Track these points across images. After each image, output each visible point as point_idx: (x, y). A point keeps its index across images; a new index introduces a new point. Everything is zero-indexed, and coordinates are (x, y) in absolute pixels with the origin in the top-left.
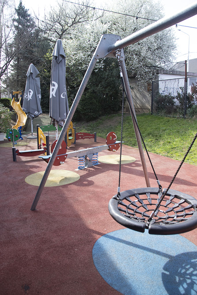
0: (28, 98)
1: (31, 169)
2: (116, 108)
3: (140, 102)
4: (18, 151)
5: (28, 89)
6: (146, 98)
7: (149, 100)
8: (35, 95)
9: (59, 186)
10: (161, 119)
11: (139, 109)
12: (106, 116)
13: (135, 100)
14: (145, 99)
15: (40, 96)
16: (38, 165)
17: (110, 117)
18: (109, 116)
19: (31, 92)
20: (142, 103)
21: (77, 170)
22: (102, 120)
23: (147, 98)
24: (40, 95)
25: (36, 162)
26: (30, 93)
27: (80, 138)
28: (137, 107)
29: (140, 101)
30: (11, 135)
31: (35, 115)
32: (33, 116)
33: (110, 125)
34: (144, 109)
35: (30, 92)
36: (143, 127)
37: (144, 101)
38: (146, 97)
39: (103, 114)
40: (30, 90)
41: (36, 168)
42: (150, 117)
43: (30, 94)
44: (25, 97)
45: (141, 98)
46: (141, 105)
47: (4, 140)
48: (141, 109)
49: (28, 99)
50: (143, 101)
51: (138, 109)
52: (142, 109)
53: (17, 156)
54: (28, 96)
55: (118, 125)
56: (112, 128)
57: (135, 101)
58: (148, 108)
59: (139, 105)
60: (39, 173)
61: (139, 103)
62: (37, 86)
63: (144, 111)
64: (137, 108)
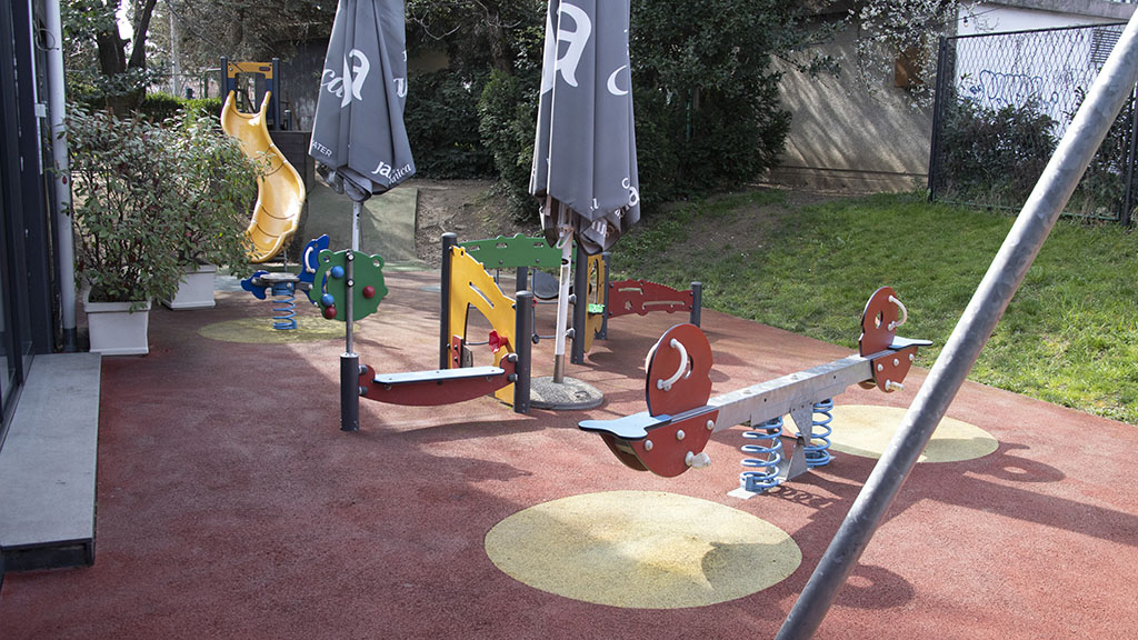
0: (342, 94)
1: (481, 486)
2: (746, 163)
3: (847, 139)
4: (369, 372)
5: (344, 50)
6: (882, 121)
7: (896, 131)
8: (379, 81)
9: (728, 604)
10: (993, 225)
11: (842, 174)
12: (694, 200)
13: (824, 131)
14: (877, 126)
15: (400, 88)
16: (499, 457)
17: (716, 207)
18: (710, 201)
19: (360, 66)
20: (858, 141)
21: (742, 493)
22: (680, 221)
23: (887, 121)
24: (401, 80)
25: (476, 440)
26: (355, 69)
27: (628, 306)
28: (833, 161)
29: (848, 132)
30: (341, 283)
31: (374, 183)
32: (368, 187)
33: (728, 247)
34: (866, 175)
35: (354, 62)
36: (910, 263)
37: (868, 132)
38: (883, 113)
39: (681, 190)
40: (357, 53)
41: (505, 478)
42: (928, 215)
43: (353, 76)
44: (331, 85)
45: (855, 118)
46: (851, 153)
47: (214, 303)
48: (852, 174)
49: (341, 99)
50: (865, 134)
51: (834, 173)
52: (855, 171)
53: (362, 400)
54: (341, 83)
55: (767, 248)
56: (740, 260)
57: (820, 132)
58: (891, 167)
59: (843, 154)
60: (536, 508)
61: (844, 143)
62: (390, 35)
63: (866, 184)
64: (828, 166)
